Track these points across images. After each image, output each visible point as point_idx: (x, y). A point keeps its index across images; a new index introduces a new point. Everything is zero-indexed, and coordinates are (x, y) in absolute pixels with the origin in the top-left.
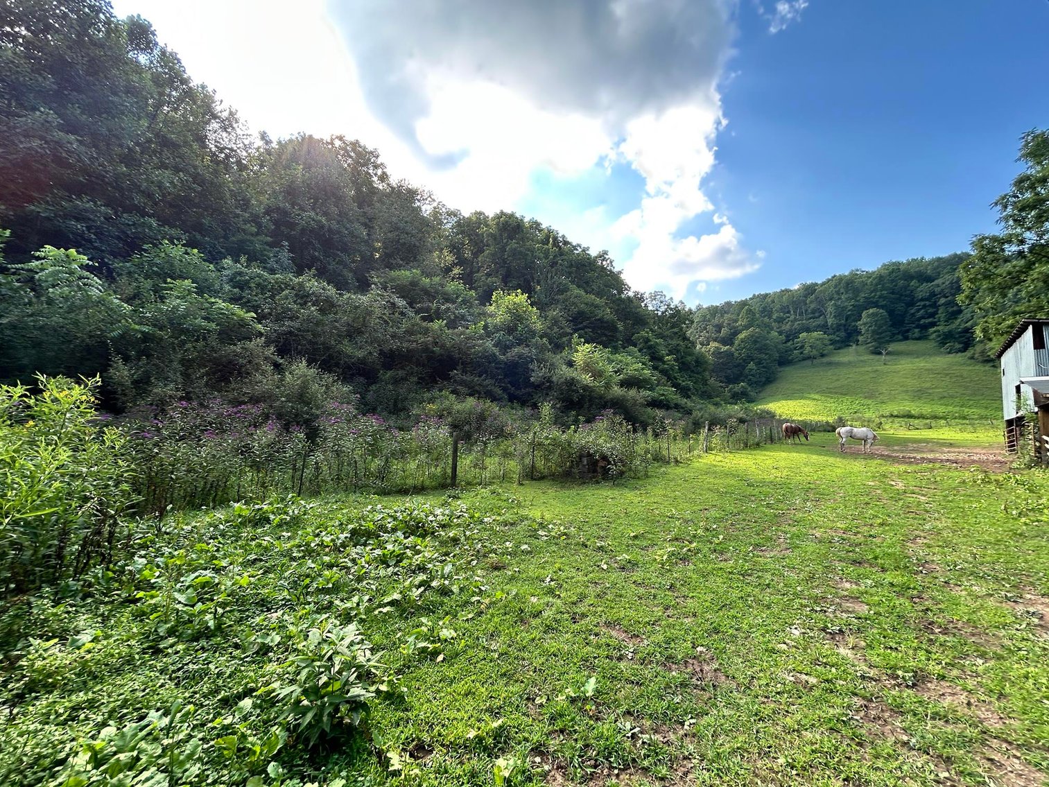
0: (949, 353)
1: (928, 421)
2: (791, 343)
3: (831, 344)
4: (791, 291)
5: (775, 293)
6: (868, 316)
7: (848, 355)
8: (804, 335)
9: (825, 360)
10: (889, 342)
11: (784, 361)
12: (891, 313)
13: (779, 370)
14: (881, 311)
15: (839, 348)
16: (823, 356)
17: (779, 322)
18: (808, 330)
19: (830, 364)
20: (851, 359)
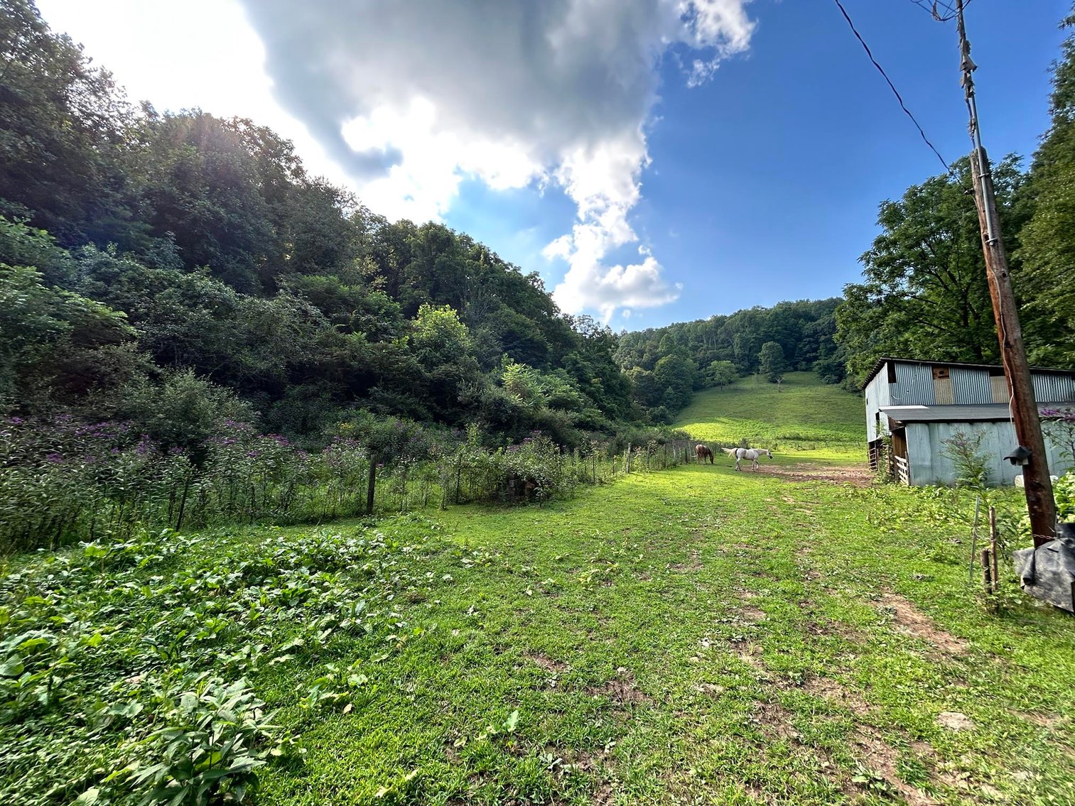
0: (828, 383)
1: (812, 443)
2: (704, 369)
3: (737, 372)
4: (704, 322)
5: (691, 323)
6: (767, 348)
7: (751, 383)
8: (715, 362)
9: (732, 386)
10: (783, 372)
11: (698, 387)
12: (784, 346)
13: (694, 394)
14: (777, 344)
15: (744, 376)
16: (730, 382)
17: (694, 350)
18: (719, 359)
19: (736, 390)
20: (753, 386)
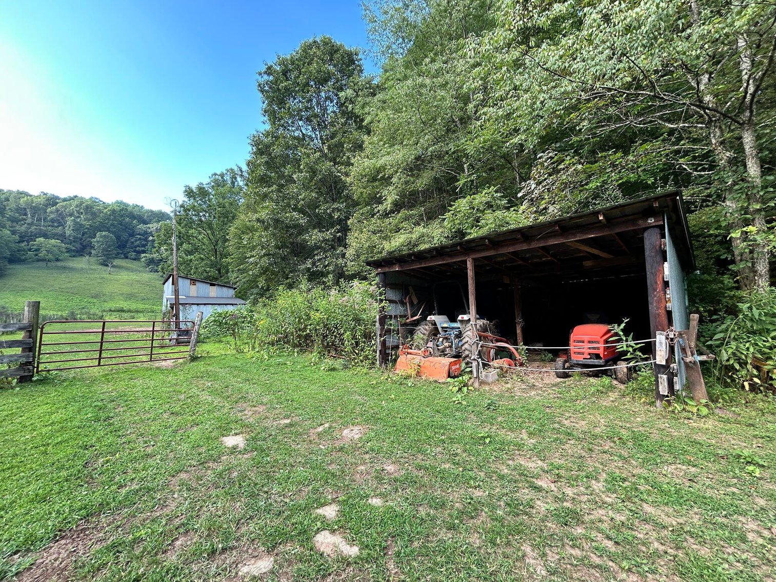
1: (133, 314)
2: (25, 243)
3: (67, 252)
4: (31, 196)
5: (10, 192)
6: (101, 237)
7: (81, 263)
8: (42, 239)
9: (59, 264)
10: (114, 258)
11: (15, 259)
12: (118, 238)
13: (9, 266)
14: (111, 235)
15: (74, 256)
16: (57, 260)
17: (12, 222)
18: (45, 236)
19: (65, 268)
20: (84, 266)
